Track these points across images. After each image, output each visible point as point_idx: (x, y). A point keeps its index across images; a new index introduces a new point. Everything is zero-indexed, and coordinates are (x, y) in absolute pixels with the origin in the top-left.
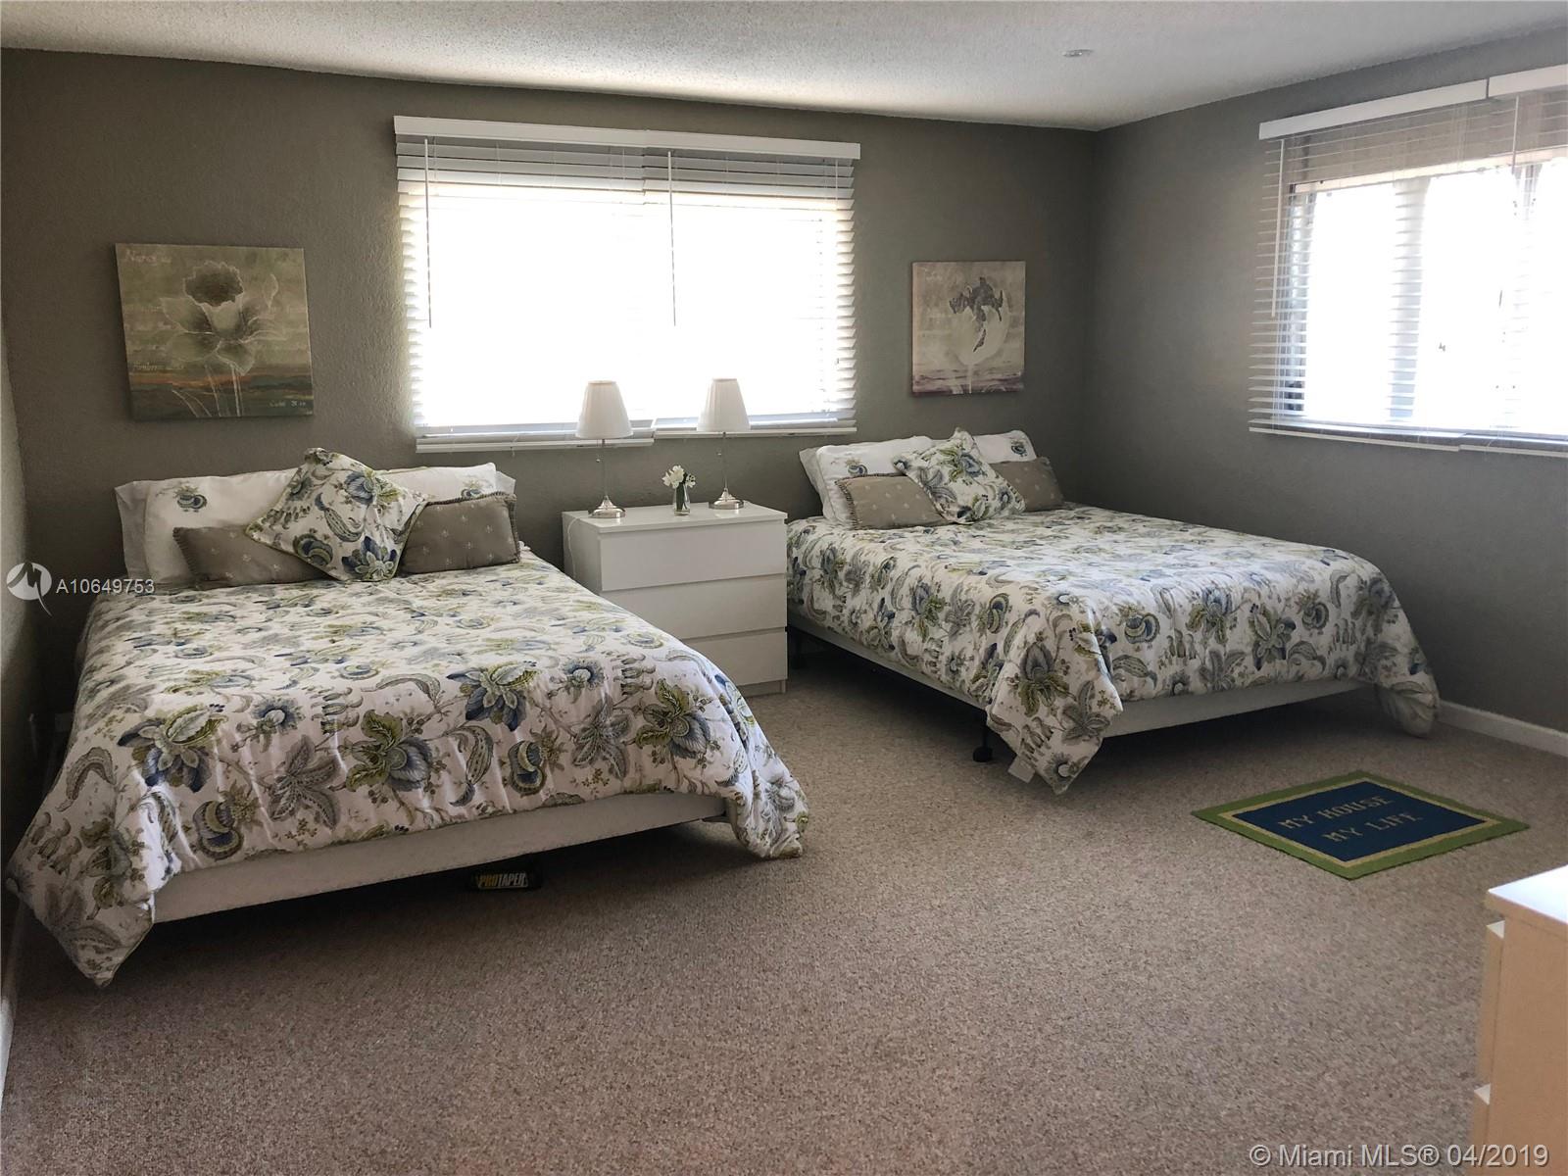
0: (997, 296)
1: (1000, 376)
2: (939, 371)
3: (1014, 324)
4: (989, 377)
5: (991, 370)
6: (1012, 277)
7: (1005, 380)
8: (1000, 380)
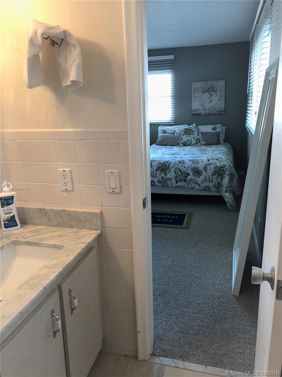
0: (216, 89)
1: (216, 110)
2: (198, 109)
3: (221, 96)
4: (213, 110)
5: (214, 109)
6: (221, 84)
7: (218, 111)
8: (216, 111)
